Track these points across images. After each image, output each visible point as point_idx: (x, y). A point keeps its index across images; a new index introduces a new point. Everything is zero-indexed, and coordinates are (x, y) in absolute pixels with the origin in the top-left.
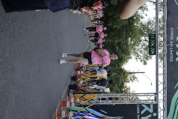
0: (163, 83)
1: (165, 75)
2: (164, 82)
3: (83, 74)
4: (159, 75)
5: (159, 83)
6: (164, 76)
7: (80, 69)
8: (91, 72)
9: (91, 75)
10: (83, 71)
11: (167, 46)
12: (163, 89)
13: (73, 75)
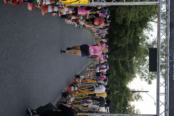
0: (164, 104)
1: (167, 94)
2: (166, 103)
3: (77, 90)
4: (160, 94)
5: (160, 104)
6: (165, 96)
7: (74, 84)
8: (89, 88)
9: (88, 92)
10: (77, 86)
11: (169, 62)
12: (165, 111)
13: (65, 91)
